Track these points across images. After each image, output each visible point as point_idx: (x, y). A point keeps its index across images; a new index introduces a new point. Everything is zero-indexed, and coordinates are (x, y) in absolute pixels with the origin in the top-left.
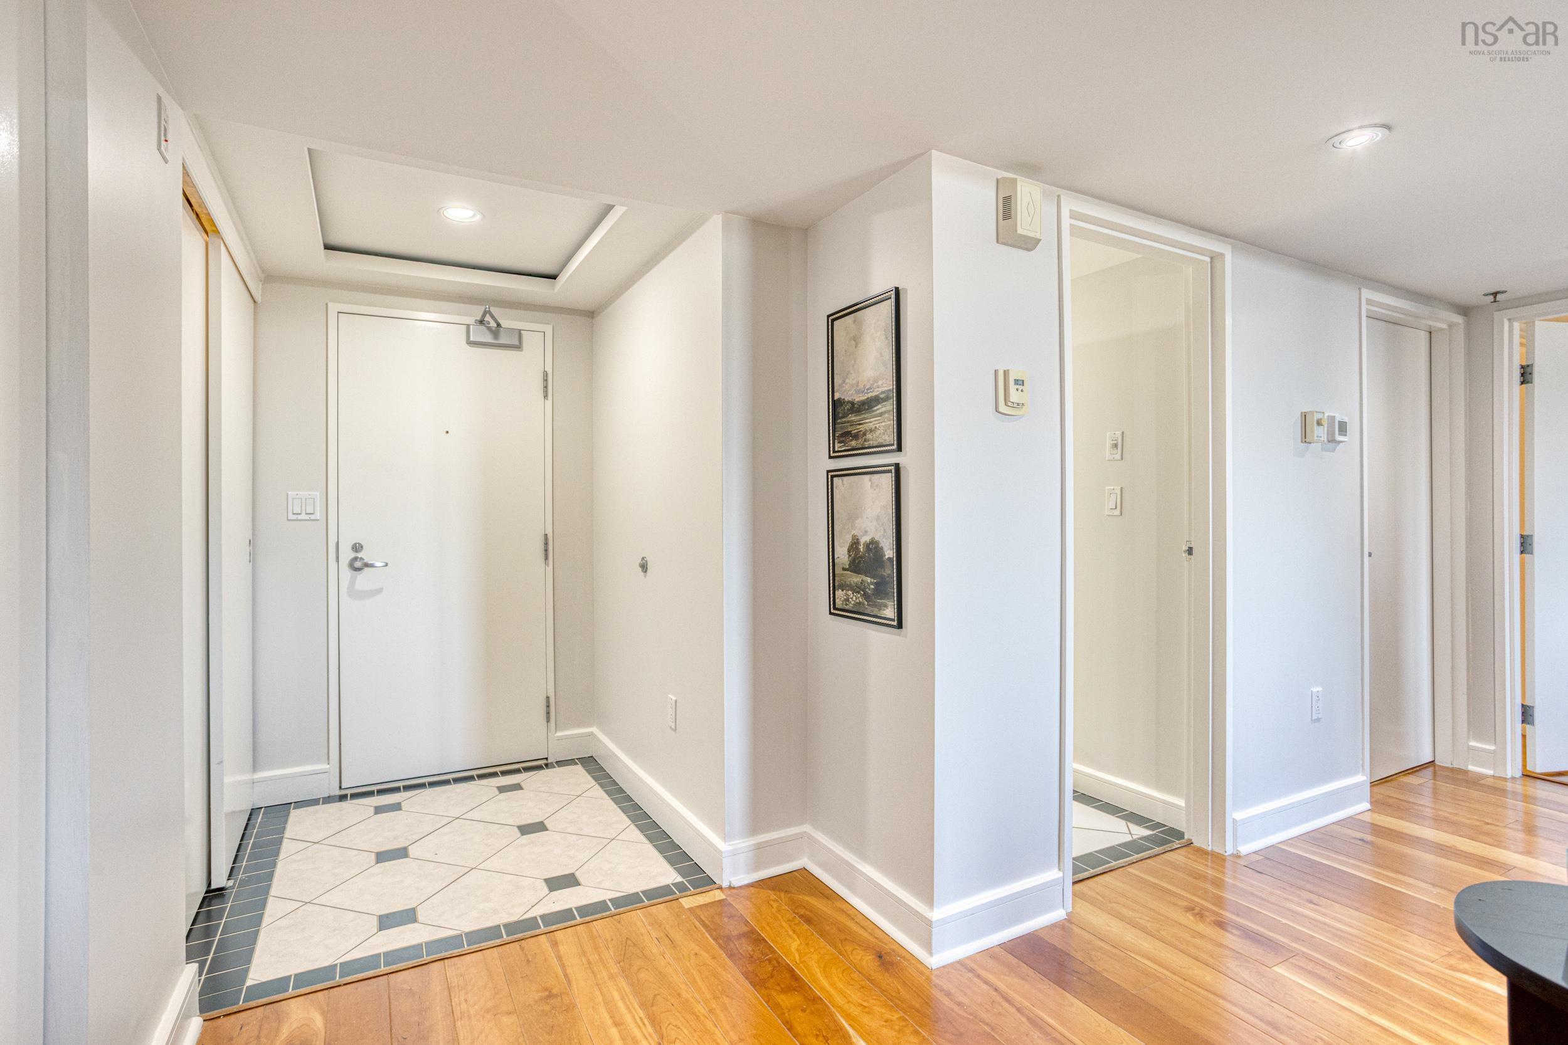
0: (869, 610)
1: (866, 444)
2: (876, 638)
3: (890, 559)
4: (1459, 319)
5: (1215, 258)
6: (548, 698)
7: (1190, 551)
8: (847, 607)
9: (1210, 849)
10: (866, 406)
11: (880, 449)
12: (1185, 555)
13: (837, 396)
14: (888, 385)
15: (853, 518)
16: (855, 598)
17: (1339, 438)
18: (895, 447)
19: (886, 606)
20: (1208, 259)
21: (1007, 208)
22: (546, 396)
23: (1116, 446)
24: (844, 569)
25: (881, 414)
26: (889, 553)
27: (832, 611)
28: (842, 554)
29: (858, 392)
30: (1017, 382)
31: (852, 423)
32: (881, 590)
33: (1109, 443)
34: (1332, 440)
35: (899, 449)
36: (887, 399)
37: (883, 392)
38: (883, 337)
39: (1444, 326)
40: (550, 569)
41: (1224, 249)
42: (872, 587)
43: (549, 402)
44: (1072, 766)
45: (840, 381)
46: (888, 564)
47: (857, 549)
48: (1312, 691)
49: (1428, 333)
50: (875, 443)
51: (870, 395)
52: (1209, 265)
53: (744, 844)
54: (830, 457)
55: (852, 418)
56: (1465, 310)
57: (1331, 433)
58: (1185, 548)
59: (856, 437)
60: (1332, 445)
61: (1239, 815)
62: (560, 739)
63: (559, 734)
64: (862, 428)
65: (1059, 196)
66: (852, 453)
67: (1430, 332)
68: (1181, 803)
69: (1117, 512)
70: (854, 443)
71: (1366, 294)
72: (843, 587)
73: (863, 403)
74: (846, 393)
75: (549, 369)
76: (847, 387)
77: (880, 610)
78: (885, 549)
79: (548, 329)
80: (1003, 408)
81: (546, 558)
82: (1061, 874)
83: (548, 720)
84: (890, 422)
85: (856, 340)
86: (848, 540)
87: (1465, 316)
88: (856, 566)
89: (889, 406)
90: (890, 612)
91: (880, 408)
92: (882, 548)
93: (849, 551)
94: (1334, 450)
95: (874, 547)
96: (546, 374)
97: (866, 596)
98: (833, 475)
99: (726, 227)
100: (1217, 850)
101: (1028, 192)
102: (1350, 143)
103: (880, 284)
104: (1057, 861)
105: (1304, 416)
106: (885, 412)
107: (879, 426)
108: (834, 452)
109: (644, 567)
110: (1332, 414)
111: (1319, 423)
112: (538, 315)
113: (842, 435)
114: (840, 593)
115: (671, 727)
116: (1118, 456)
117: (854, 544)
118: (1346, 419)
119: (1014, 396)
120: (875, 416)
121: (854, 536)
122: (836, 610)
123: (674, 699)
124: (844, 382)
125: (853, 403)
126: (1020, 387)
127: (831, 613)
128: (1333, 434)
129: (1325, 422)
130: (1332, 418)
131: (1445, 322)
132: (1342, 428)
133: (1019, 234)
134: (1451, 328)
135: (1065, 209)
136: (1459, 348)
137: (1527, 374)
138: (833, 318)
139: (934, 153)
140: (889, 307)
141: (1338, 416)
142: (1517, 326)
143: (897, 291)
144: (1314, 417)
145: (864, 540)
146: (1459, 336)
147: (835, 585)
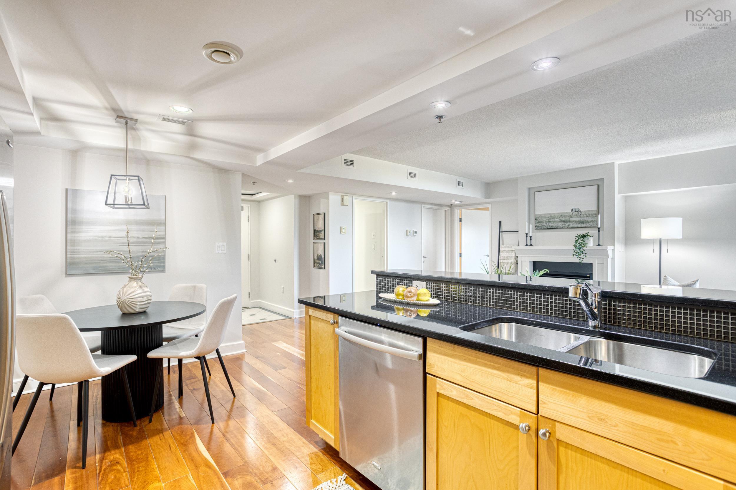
0: (320, 267)
1: (320, 238)
2: (321, 271)
3: (323, 258)
4: (449, 208)
5: (386, 202)
6: (249, 293)
7: (383, 257)
10: (320, 231)
11: (322, 239)
13: (315, 229)
14: (323, 229)
15: (318, 251)
16: (318, 265)
17: (414, 234)
21: (342, 200)
22: (249, 222)
24: (316, 260)
26: (323, 256)
28: (316, 257)
30: (344, 229)
31: (317, 234)
32: (322, 263)
33: (373, 235)
35: (324, 239)
36: (323, 231)
38: (322, 220)
40: (250, 262)
41: (388, 202)
42: (320, 262)
43: (249, 223)
45: (315, 226)
52: (385, 204)
53: (298, 311)
55: (317, 233)
57: (413, 234)
59: (318, 237)
62: (251, 303)
63: (252, 301)
64: (319, 235)
65: (352, 196)
66: (317, 239)
67: (445, 211)
69: (374, 249)
71: (423, 205)
72: (316, 263)
74: (317, 229)
75: (249, 215)
79: (249, 205)
80: (341, 233)
81: (249, 260)
83: (249, 298)
84: (323, 235)
85: (318, 219)
86: (317, 254)
88: (318, 259)
89: (323, 232)
90: (323, 267)
91: (322, 232)
94: (414, 237)
95: (321, 256)
96: (249, 216)
97: (320, 264)
98: (314, 243)
99: (295, 196)
101: (345, 198)
102: (393, 194)
103: (322, 211)
105: (407, 231)
107: (321, 235)
108: (314, 239)
109: (275, 261)
112: (246, 202)
113: (316, 236)
115: (282, 293)
116: (374, 237)
117: (318, 255)
118: (417, 231)
119: (343, 231)
122: (315, 267)
123: (283, 287)
125: (317, 231)
129: (411, 231)
130: (413, 231)
131: (447, 208)
132: (416, 233)
133: (344, 204)
134: (448, 209)
135: (354, 199)
136: (449, 213)
137: (461, 220)
138: (314, 215)
139: (330, 192)
140: (323, 215)
141: (415, 230)
142: (458, 210)
143: (324, 213)
144: (409, 231)
145: (319, 254)
146: (449, 211)
147: (315, 263)
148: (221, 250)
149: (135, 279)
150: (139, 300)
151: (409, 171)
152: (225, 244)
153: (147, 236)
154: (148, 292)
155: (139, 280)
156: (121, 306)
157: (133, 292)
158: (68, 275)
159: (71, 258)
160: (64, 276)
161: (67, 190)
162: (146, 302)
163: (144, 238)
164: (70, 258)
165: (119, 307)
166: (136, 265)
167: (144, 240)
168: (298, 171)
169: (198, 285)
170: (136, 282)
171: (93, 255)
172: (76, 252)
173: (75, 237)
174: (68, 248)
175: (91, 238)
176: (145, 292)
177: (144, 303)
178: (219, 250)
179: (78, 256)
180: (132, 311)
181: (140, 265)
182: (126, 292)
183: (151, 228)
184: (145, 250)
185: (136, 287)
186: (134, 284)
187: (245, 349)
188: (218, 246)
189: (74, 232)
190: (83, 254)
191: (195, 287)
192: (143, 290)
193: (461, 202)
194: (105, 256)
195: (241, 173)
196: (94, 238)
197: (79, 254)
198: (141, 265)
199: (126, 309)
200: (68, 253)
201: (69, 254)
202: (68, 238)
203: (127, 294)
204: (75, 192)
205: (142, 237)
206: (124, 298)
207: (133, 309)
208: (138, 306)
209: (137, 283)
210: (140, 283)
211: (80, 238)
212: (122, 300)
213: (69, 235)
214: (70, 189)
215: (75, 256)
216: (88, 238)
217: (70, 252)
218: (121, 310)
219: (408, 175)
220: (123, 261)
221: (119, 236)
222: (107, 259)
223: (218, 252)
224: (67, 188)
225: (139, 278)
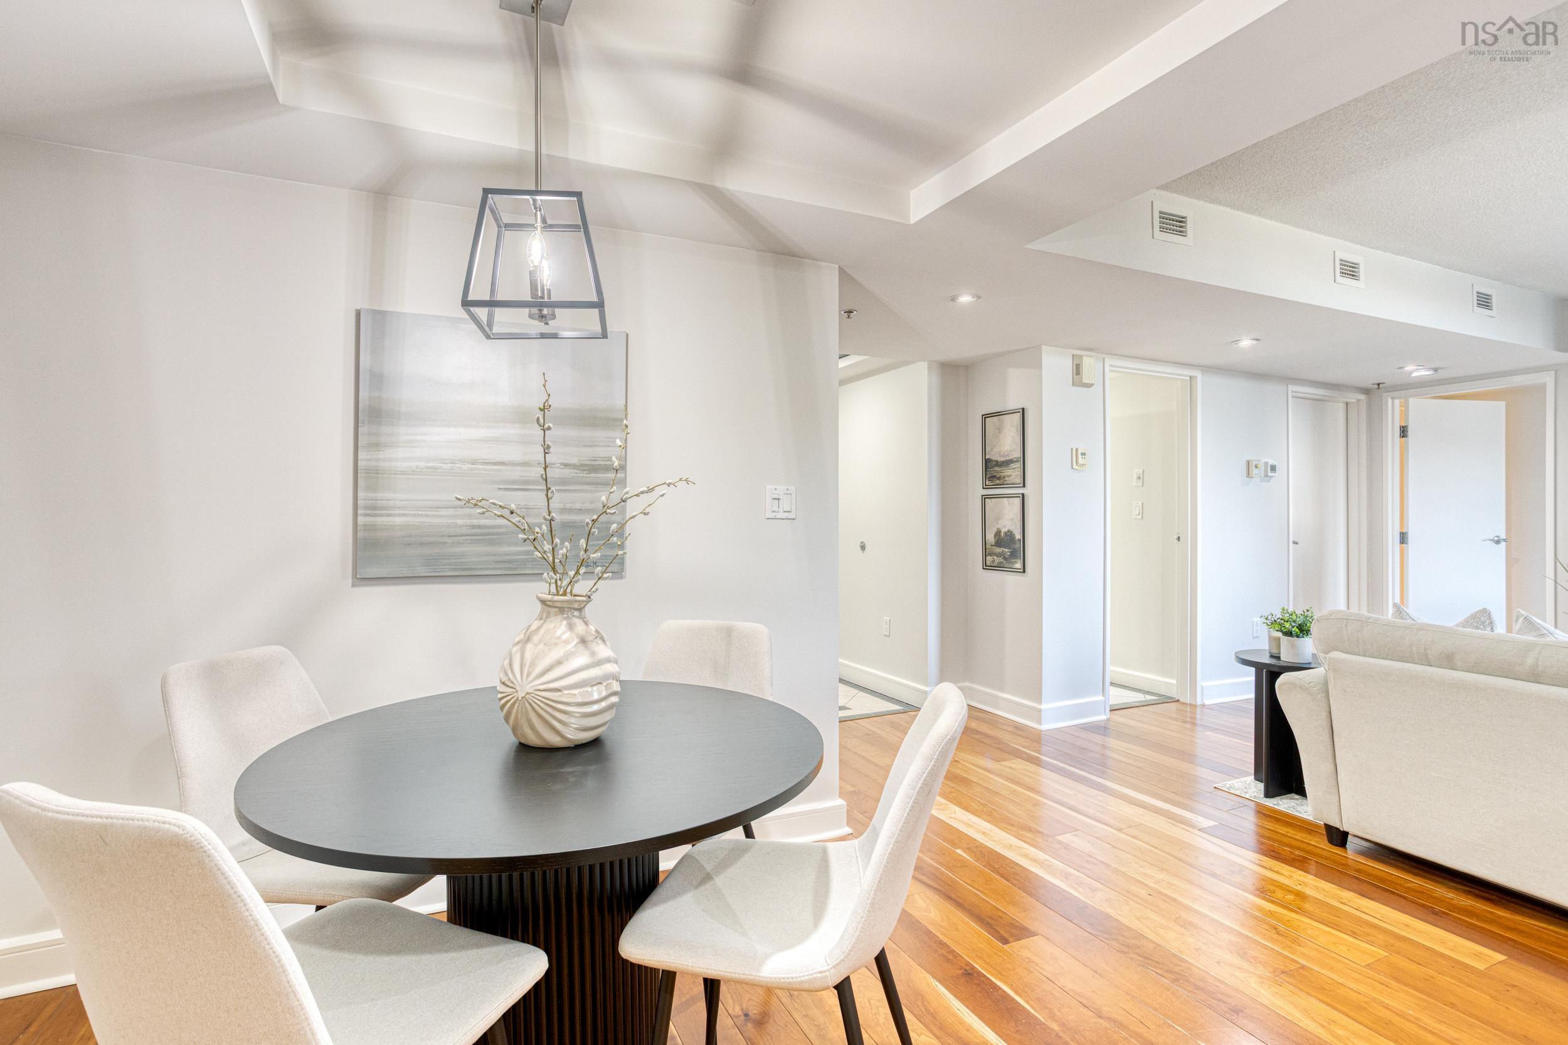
0: (1007, 565)
1: (1005, 483)
2: (1009, 580)
3: (1019, 540)
4: (1362, 397)
5: (1191, 376)
7: (1179, 539)
8: (993, 565)
9: (1188, 702)
10: (1007, 463)
11: (1013, 485)
12: (1176, 541)
13: (987, 457)
14: (1017, 454)
15: (997, 519)
16: (998, 560)
17: (1270, 474)
18: (1022, 485)
19: (1017, 563)
20: (1188, 378)
21: (1078, 369)
23: (1139, 478)
24: (992, 546)
25: (1014, 469)
26: (1018, 536)
27: (985, 567)
28: (991, 538)
29: (1000, 456)
30: (1082, 454)
31: (996, 472)
32: (1014, 555)
33: (1135, 476)
34: (1266, 476)
35: (1024, 486)
36: (1017, 461)
37: (1015, 458)
38: (1015, 431)
39: (1354, 401)
41: (1198, 374)
42: (1009, 553)
44: (1110, 668)
45: (990, 449)
46: (1018, 542)
47: (1000, 535)
48: (1253, 621)
49: (1345, 406)
50: (1010, 483)
51: (1008, 458)
52: (1189, 382)
54: (983, 488)
55: (997, 469)
56: (1366, 391)
57: (1266, 472)
58: (1176, 537)
59: (999, 478)
60: (1267, 478)
61: (1206, 684)
64: (1002, 474)
65: (1104, 359)
66: (997, 486)
67: (1347, 404)
68: (1174, 682)
69: (1140, 517)
70: (998, 482)
71: (1291, 388)
72: (990, 555)
73: (1003, 462)
74: (993, 455)
76: (993, 453)
77: (1013, 564)
78: (1016, 534)
80: (1075, 467)
82: (1104, 698)
84: (1019, 473)
85: (999, 430)
86: (995, 530)
87: (1367, 394)
88: (999, 543)
89: (1019, 465)
90: (1019, 565)
91: (1013, 465)
92: (1014, 534)
93: (995, 536)
94: (1269, 480)
95: (1010, 534)
97: (1005, 559)
98: (984, 498)
99: (930, 368)
100: (1192, 703)
101: (1089, 363)
102: (1242, 344)
103: (1013, 404)
104: (1102, 692)
105: (1248, 463)
106: (1016, 468)
107: (1013, 474)
108: (986, 485)
109: (863, 548)
110: (1267, 460)
111: (1256, 467)
113: (990, 477)
114: (989, 558)
115: (886, 635)
116: (1141, 484)
117: (998, 533)
118: (1275, 463)
119: (1081, 461)
120: (1011, 469)
121: (998, 529)
122: (986, 567)
123: (889, 619)
124: (992, 449)
125: (997, 462)
126: (1084, 457)
127: (983, 568)
128: (1267, 472)
129: (1262, 466)
130: (1266, 463)
131: (1353, 397)
132: (1273, 468)
133: (1084, 381)
134: (1358, 400)
135: (1107, 365)
136: (1363, 414)
137: (1404, 432)
138: (985, 417)
139: (1043, 346)
140: (1018, 416)
141: (1271, 462)
142: (1397, 402)
143: (1023, 409)
144: (1254, 463)
145: (1004, 530)
146: (1363, 407)
147: (986, 553)
148: (781, 510)
149: (561, 610)
150: (578, 695)
151: (1340, 255)
152: (792, 488)
153: (574, 461)
154: (608, 660)
155: (576, 613)
156: (516, 719)
157: (559, 663)
158: (360, 580)
159: (368, 527)
160: (350, 581)
161: (358, 314)
162: (604, 704)
163: (566, 465)
164: (365, 525)
165: (507, 718)
166: (564, 551)
167: (567, 472)
168: (1030, 246)
169: (742, 625)
170: (565, 622)
171: (427, 520)
172: (382, 508)
173: (378, 460)
174: (361, 494)
175: (422, 464)
176: (599, 663)
177: (595, 707)
178: (775, 508)
179: (385, 519)
180: (555, 740)
181: (582, 552)
182: (533, 664)
183: (587, 433)
184: (568, 506)
185: (567, 642)
186: (559, 628)
187: (848, 824)
188: (775, 496)
189: (376, 446)
190: (399, 515)
191: (729, 631)
192: (593, 654)
193: (1436, 370)
194: (460, 522)
195: (838, 266)
196: (431, 464)
197: (389, 515)
198: (586, 551)
199: (533, 728)
200: (359, 512)
201: (360, 515)
202: (360, 463)
203: (539, 669)
204: (381, 317)
205: (561, 464)
206: (525, 687)
207: (558, 732)
208: (573, 720)
209: (571, 627)
210: (580, 628)
211: (393, 464)
212: (521, 694)
213: (362, 455)
214: (367, 310)
215: (379, 520)
216: (414, 464)
217: (366, 508)
218: (515, 730)
219: (1338, 271)
220: (521, 536)
221: (499, 458)
222: (465, 531)
223: (772, 515)
224: (359, 308)
225: (576, 606)
